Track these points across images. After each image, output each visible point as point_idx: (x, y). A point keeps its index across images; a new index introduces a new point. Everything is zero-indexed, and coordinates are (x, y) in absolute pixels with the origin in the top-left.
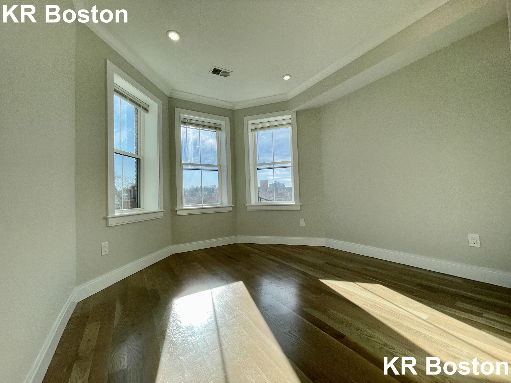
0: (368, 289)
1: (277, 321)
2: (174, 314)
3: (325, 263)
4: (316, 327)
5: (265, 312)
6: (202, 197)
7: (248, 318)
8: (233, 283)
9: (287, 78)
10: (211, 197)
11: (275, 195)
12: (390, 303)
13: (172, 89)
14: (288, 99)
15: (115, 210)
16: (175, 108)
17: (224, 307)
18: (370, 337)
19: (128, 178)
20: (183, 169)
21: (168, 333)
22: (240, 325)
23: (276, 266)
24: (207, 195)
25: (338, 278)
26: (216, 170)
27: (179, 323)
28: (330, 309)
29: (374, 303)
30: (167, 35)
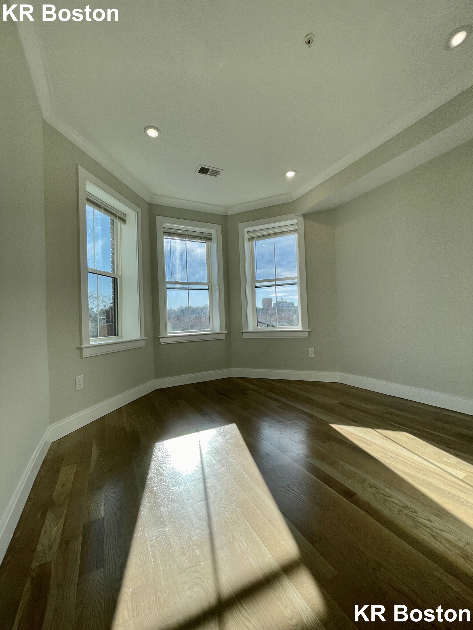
0: (390, 438)
1: (274, 473)
2: (156, 459)
3: (338, 404)
5: (261, 461)
6: (189, 322)
7: (240, 468)
8: (225, 426)
9: (290, 174)
10: (200, 322)
11: (278, 318)
12: (417, 457)
13: (153, 194)
14: (294, 200)
15: (90, 338)
16: (157, 216)
17: (213, 454)
18: (388, 497)
20: (167, 289)
21: (148, 481)
22: (230, 475)
23: (277, 406)
24: (195, 320)
25: (353, 423)
26: (206, 289)
27: (161, 470)
28: (340, 460)
29: (396, 455)
30: (145, 132)
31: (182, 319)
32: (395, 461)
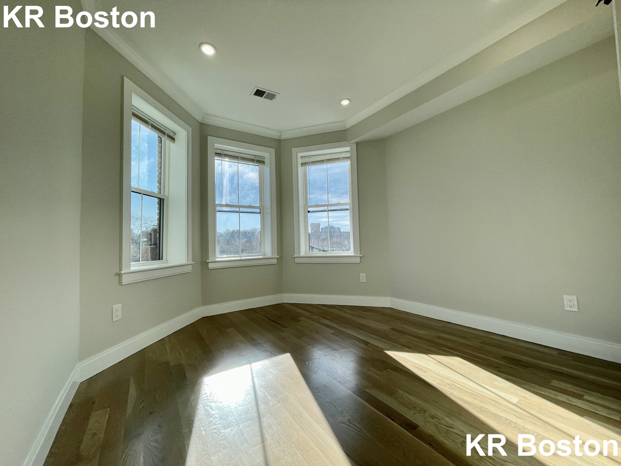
0: (444, 364)
1: (333, 406)
2: (204, 397)
3: (390, 329)
4: (382, 415)
5: (318, 394)
6: (239, 246)
7: (297, 403)
8: (278, 356)
9: (345, 103)
10: (251, 246)
11: (330, 243)
12: (471, 382)
13: (205, 114)
14: (347, 128)
15: (131, 264)
16: (208, 136)
17: (267, 388)
18: (450, 427)
19: (148, 219)
20: (217, 211)
21: (196, 424)
22: (287, 412)
23: (331, 334)
24: (246, 244)
25: (408, 349)
26: (258, 212)
27: (210, 409)
28: (398, 390)
29: (452, 381)
30: (199, 48)
31: (232, 243)
32: (451, 388)
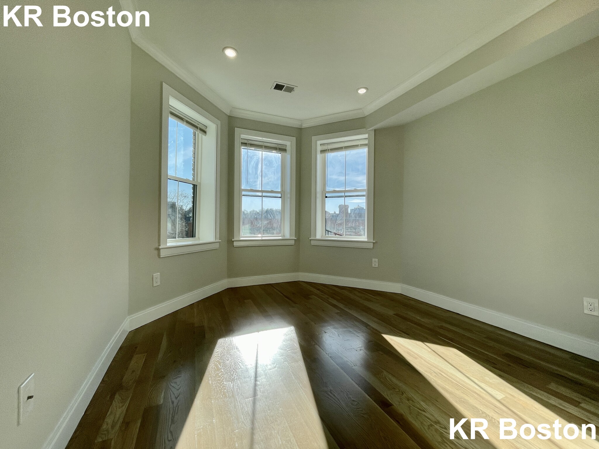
0: (438, 353)
3: (394, 314)
6: (261, 227)
9: (362, 91)
10: (272, 228)
11: (345, 228)
13: (233, 108)
14: (365, 116)
15: (168, 240)
16: (235, 128)
18: (422, 411)
20: (243, 196)
22: (279, 376)
23: (335, 313)
24: (267, 225)
25: (405, 335)
26: (279, 197)
27: (218, 365)
28: (384, 371)
29: (440, 370)
30: (223, 52)
31: (255, 224)
32: (437, 376)
